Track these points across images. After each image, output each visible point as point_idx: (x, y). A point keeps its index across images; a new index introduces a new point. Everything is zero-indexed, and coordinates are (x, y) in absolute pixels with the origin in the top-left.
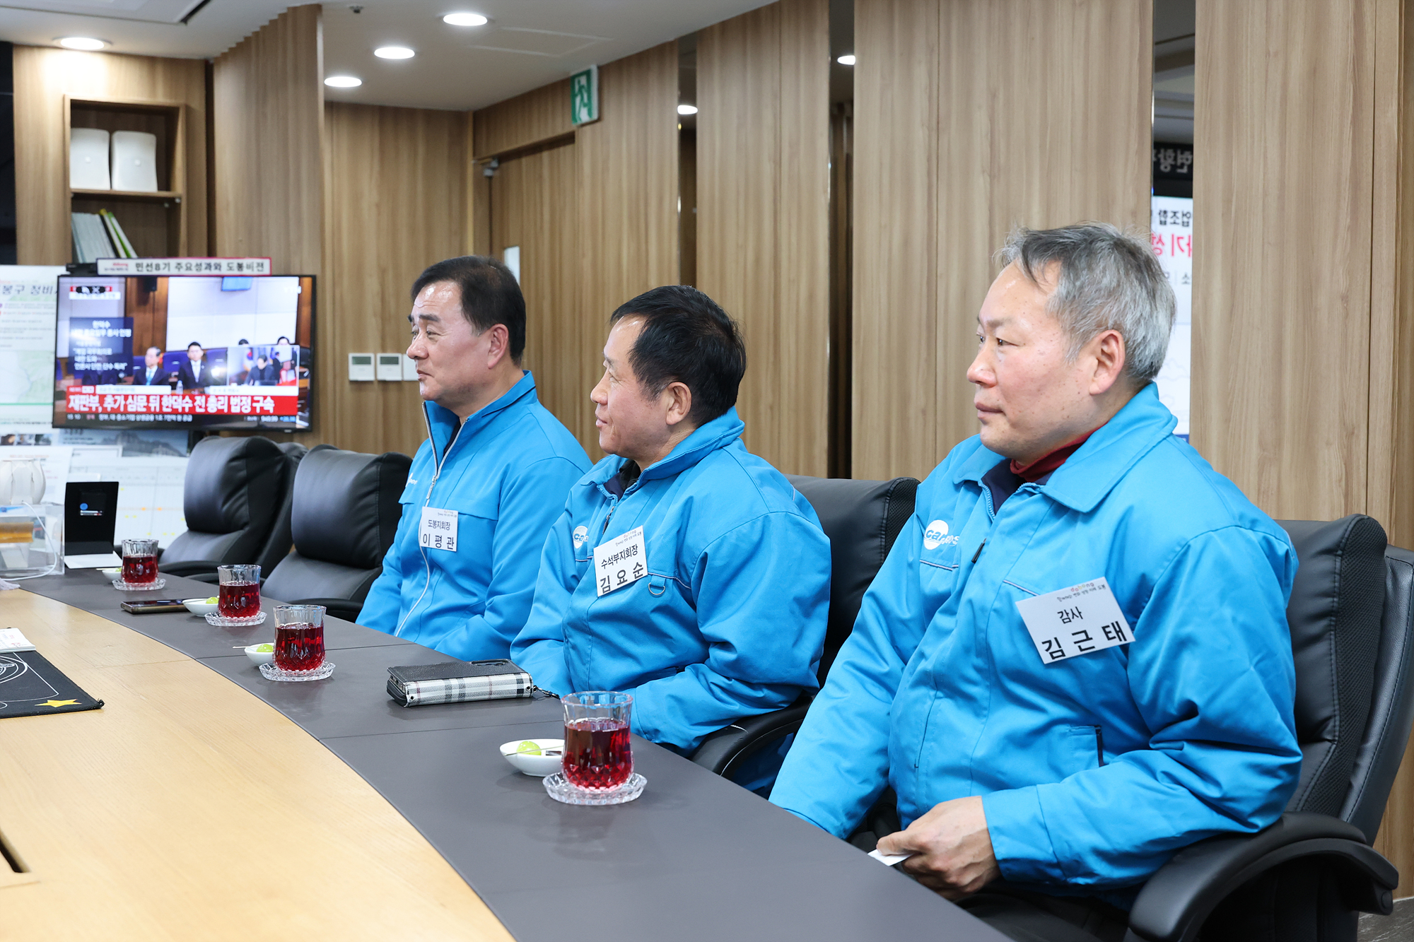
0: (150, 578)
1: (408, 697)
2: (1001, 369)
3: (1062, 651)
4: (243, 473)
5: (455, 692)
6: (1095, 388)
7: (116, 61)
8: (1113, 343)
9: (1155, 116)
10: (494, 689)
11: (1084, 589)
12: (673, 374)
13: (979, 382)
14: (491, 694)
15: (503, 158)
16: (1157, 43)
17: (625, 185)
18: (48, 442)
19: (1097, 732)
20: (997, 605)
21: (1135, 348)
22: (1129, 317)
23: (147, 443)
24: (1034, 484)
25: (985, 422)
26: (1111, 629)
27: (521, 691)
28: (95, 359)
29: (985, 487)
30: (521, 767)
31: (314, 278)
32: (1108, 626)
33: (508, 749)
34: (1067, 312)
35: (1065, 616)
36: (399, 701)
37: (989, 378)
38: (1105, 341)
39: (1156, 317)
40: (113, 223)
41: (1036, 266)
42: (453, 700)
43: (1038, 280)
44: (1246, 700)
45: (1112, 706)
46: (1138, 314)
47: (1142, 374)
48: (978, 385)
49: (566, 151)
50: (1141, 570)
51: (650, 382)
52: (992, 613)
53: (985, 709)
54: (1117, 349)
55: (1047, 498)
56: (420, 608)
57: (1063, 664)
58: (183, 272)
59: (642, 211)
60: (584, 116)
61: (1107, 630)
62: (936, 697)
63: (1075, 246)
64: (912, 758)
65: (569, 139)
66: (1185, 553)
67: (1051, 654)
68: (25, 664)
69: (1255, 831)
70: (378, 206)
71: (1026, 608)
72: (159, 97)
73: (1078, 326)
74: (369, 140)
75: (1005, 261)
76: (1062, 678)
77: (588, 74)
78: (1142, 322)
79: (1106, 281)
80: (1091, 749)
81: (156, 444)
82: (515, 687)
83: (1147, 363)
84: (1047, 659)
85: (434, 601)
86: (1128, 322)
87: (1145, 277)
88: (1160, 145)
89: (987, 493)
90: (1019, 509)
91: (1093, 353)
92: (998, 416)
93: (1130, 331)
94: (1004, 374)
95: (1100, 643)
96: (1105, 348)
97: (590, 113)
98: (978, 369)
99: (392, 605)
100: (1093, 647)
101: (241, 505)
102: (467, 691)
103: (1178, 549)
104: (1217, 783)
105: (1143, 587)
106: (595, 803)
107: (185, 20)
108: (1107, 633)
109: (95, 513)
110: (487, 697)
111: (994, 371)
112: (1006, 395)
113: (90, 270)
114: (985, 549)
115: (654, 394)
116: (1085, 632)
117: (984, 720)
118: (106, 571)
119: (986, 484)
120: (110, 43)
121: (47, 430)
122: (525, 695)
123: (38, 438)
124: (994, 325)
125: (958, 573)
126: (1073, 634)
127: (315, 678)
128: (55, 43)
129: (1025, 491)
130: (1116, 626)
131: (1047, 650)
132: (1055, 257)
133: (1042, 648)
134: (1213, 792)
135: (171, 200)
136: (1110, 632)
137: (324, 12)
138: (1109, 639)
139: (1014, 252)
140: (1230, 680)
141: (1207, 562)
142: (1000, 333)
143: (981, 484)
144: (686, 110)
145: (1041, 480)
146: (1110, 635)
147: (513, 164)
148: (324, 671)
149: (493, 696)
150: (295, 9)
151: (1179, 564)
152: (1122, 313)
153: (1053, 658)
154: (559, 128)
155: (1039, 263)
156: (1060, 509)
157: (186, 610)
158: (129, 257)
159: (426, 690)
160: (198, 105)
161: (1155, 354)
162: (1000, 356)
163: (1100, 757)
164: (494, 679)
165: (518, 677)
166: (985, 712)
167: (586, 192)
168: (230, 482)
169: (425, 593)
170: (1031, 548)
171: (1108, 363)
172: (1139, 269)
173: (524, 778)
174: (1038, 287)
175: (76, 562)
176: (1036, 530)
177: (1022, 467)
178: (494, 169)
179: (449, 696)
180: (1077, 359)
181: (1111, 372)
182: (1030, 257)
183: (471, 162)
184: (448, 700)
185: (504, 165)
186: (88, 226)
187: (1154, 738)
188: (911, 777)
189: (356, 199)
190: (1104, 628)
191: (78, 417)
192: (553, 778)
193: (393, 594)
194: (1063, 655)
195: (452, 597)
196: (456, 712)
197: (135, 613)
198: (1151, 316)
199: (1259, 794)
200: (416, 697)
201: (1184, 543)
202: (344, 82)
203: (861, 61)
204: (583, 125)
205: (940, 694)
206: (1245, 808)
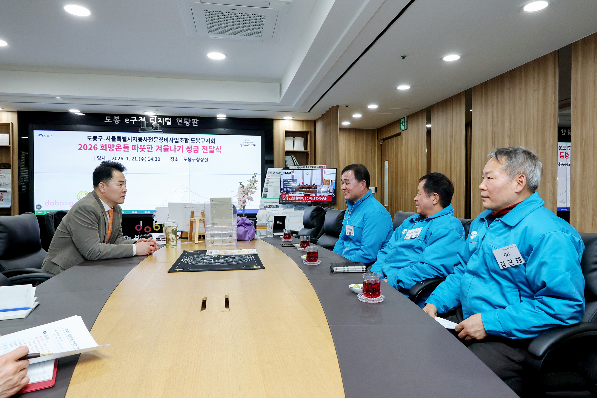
0: (290, 238)
1: (334, 271)
2: (488, 186)
3: (505, 265)
4: (315, 215)
5: (346, 270)
6: (517, 191)
7: (295, 121)
8: (522, 178)
9: (559, 120)
10: (356, 270)
11: (510, 247)
12: (433, 191)
13: (482, 189)
14: (355, 271)
15: (385, 139)
16: (559, 101)
17: (413, 145)
18: (279, 207)
19: (519, 291)
20: (488, 252)
21: (529, 180)
22: (528, 171)
23: (299, 207)
24: (499, 218)
25: (484, 201)
26: (518, 259)
27: (363, 271)
28: (288, 188)
29: (486, 220)
30: (354, 291)
31: (336, 169)
32: (517, 258)
33: (351, 286)
34: (508, 169)
35: (505, 255)
36: (332, 271)
37: (485, 188)
38: (520, 178)
39: (536, 171)
40: (294, 158)
41: (499, 157)
42: (345, 272)
43: (500, 161)
44: (562, 282)
45: (522, 283)
46: (530, 170)
47: (532, 187)
48: (482, 191)
49: (399, 137)
50: (530, 243)
51: (428, 193)
52: (487, 254)
53: (488, 281)
54: (524, 180)
55: (502, 222)
56: (347, 249)
57: (506, 269)
58: (307, 168)
59: (417, 151)
60: (403, 128)
61: (517, 259)
62: (474, 278)
63: (511, 152)
64: (465, 294)
65: (400, 134)
66: (543, 238)
67: (502, 266)
68: (254, 257)
69: (568, 325)
70: (354, 152)
71: (495, 252)
72: (305, 129)
73: (511, 173)
74: (352, 137)
75: (491, 157)
76: (506, 273)
77: (404, 118)
78: (532, 172)
79: (520, 161)
80: (518, 296)
81: (301, 208)
82: (361, 269)
83: (534, 184)
84: (501, 268)
85: (350, 247)
86: (527, 172)
87: (532, 160)
88: (560, 128)
89: (486, 221)
90: (495, 225)
91: (516, 181)
92: (488, 199)
93: (528, 175)
94: (490, 187)
95: (515, 263)
96: (520, 179)
97: (404, 128)
98: (482, 186)
99: (342, 247)
100: (513, 265)
101: (315, 222)
102: (349, 270)
103: (541, 237)
104: (553, 310)
105: (531, 248)
106: (369, 302)
107: (309, 111)
108: (517, 260)
109: (280, 223)
110: (354, 272)
111: (487, 186)
112: (490, 192)
113: (288, 168)
114: (485, 236)
115: (429, 196)
116: (511, 260)
117: (488, 285)
118: (280, 236)
119: (486, 219)
120: (294, 118)
121: (278, 204)
122: (364, 272)
123: (276, 206)
124: (487, 173)
125: (478, 243)
126: (508, 261)
127: (315, 264)
128: (282, 118)
129: (497, 220)
130: (519, 258)
131: (501, 265)
132: (505, 155)
133: (500, 264)
134: (552, 312)
135: (307, 152)
136: (518, 260)
137: (339, 107)
138: (518, 262)
139: (493, 154)
140: (556, 276)
141: (550, 241)
142: (489, 176)
143: (484, 219)
144: (429, 126)
145: (501, 217)
146: (518, 261)
147: (387, 141)
148: (318, 262)
149: (356, 272)
150: (332, 107)
151: (541, 241)
152: (525, 170)
153: (503, 267)
154: (397, 131)
155: (500, 156)
156: (506, 225)
157: (294, 246)
158: (297, 165)
159: (339, 269)
160: (313, 131)
161: (536, 182)
162: (488, 182)
163: (520, 298)
164: (356, 267)
165: (362, 267)
166: (488, 282)
167: (404, 147)
168: (312, 217)
169: (349, 245)
170: (498, 236)
171: (521, 184)
172: (531, 158)
173: (354, 293)
174: (500, 163)
175: (276, 234)
176: (499, 231)
177: (495, 213)
178: (382, 142)
179: (345, 271)
180: (511, 182)
181: (522, 186)
182: (497, 155)
183: (377, 141)
184: (344, 272)
185: (385, 141)
186: (289, 158)
187: (536, 295)
188: (465, 299)
189: (349, 150)
190: (516, 259)
191: (285, 201)
192: (361, 294)
193: (342, 245)
194: (506, 267)
195: (354, 247)
196: (346, 275)
197: (283, 246)
198: (534, 170)
199: (568, 313)
200: (336, 271)
201: (543, 235)
202: (346, 124)
203: (474, 111)
204: (403, 131)
205: (475, 277)
206: (564, 317)
